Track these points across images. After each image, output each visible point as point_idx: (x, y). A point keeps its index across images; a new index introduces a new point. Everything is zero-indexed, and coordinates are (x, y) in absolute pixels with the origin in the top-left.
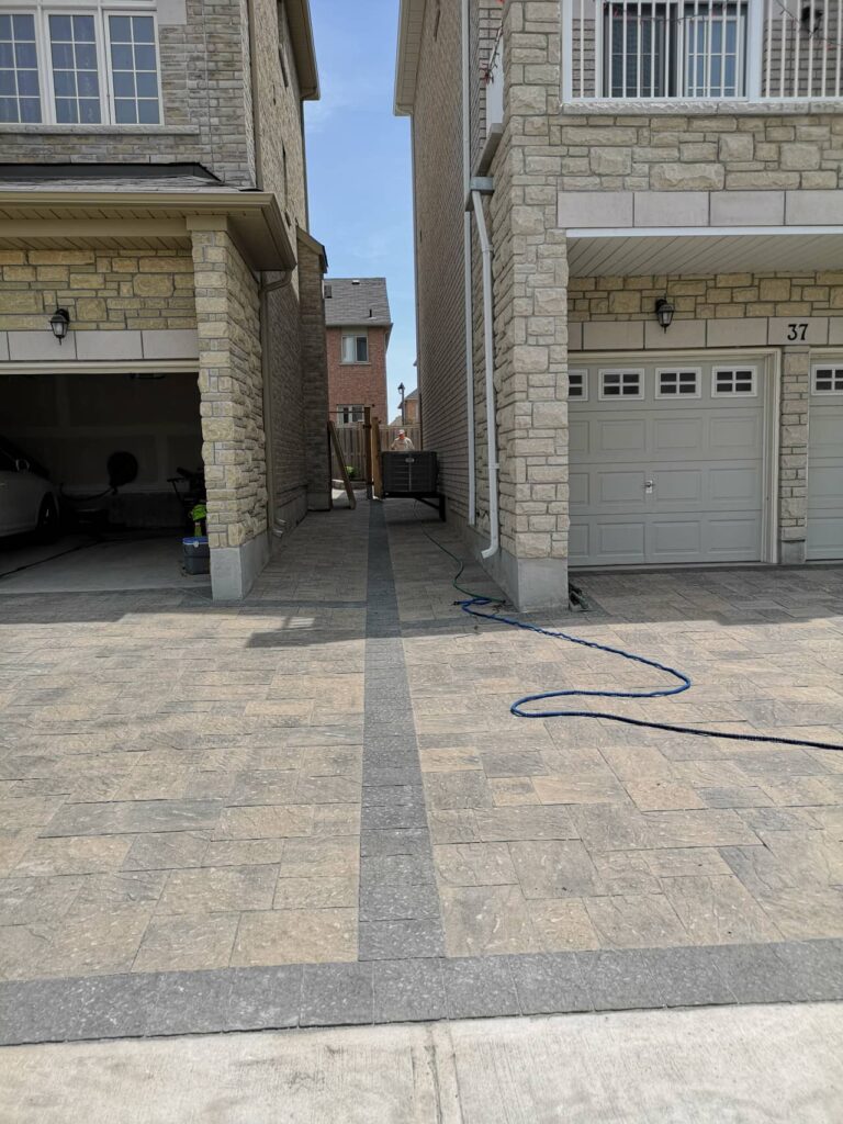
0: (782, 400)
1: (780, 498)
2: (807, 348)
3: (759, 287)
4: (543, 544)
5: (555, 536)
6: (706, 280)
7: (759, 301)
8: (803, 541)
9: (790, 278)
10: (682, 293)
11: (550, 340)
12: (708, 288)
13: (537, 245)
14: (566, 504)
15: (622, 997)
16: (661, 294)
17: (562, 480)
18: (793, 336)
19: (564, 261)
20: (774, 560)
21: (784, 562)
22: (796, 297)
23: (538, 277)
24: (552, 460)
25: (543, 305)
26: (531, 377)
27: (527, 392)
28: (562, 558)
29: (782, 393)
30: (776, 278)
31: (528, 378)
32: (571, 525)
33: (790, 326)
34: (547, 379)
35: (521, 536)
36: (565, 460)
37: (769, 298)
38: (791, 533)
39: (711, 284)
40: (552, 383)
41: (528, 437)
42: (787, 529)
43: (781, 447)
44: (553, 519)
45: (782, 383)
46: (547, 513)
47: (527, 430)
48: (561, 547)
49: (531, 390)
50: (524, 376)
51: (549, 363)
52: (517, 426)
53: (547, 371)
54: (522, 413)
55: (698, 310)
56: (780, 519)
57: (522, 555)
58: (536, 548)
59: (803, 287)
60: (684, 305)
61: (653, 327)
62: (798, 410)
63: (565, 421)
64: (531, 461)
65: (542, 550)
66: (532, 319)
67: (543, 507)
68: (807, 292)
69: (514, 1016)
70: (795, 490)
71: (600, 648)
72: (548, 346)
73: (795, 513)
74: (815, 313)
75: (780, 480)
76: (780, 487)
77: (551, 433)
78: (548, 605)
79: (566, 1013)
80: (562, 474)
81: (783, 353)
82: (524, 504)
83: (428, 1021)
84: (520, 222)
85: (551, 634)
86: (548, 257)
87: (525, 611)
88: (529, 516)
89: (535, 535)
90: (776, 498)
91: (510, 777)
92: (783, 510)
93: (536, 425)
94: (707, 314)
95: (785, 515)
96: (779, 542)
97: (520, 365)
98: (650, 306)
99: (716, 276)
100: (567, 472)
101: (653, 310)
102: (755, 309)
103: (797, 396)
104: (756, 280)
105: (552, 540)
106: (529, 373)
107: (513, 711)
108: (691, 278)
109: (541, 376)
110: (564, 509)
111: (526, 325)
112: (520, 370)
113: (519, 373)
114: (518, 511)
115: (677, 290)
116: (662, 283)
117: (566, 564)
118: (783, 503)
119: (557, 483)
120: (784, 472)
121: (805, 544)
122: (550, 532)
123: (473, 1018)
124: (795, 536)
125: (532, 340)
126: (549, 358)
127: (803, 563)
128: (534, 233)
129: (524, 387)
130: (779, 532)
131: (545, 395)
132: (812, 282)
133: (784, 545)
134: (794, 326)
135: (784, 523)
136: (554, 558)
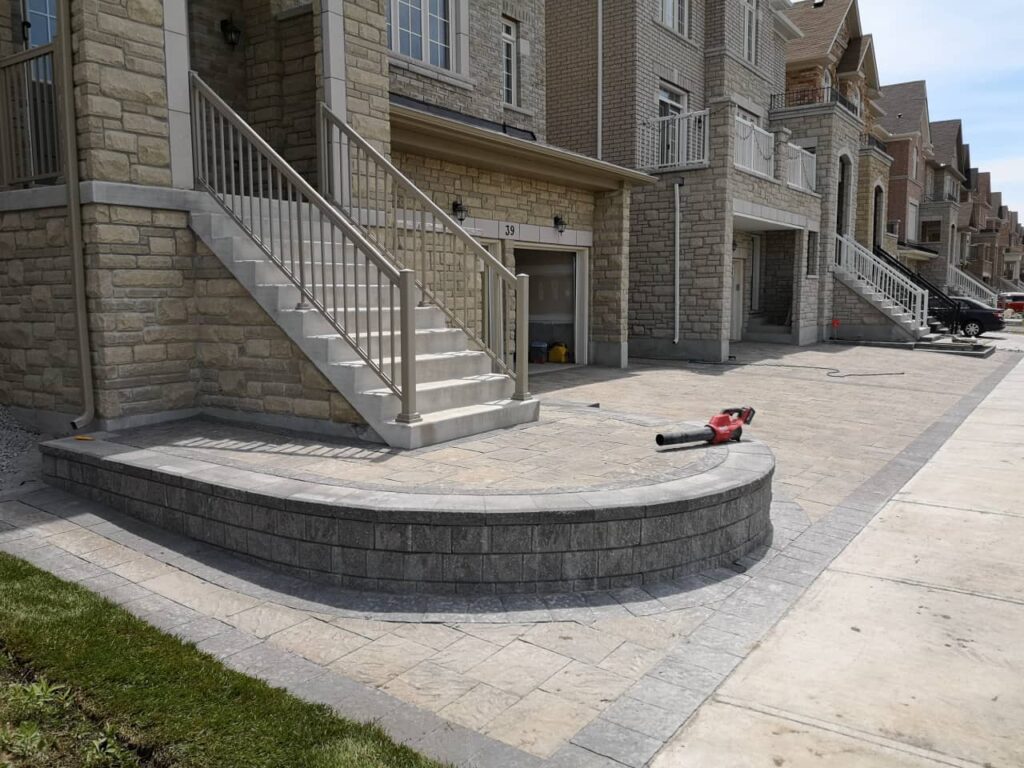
11: (730, 253)
13: (729, 217)
14: (730, 317)
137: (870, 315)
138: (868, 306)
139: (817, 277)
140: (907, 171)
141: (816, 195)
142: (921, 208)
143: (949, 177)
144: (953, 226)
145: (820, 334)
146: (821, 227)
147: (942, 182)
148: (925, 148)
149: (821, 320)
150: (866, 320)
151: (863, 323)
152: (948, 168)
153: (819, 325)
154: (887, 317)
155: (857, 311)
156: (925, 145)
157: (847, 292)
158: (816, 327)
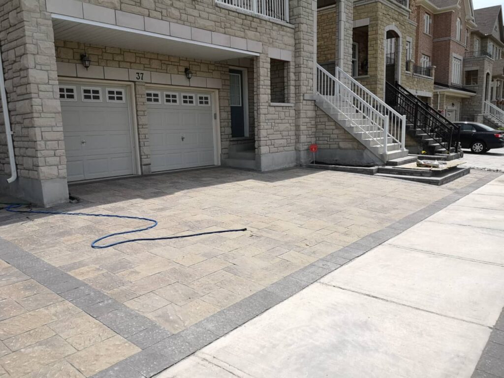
0: (137, 105)
1: (140, 147)
2: (144, 84)
3: (123, 54)
4: (54, 171)
5: (60, 167)
6: (102, 49)
7: (124, 61)
8: (150, 164)
9: (136, 53)
10: (92, 53)
11: (48, 68)
12: (103, 52)
13: (37, 18)
14: (64, 151)
15: (243, 319)
16: (83, 52)
17: (61, 139)
18: (138, 78)
19: (51, 29)
20: (140, 173)
21: (144, 173)
22: (138, 61)
23: (38, 34)
24: (55, 129)
25: (43, 49)
26: (39, 86)
27: (38, 94)
28: (64, 178)
29: (136, 102)
30: (130, 52)
31: (38, 87)
32: (67, 162)
33: (137, 73)
34: (48, 87)
35: (42, 168)
36: (61, 129)
37: (128, 60)
38: (145, 161)
39: (104, 50)
40: (51, 90)
41: (41, 117)
42: (144, 160)
43: (138, 125)
44: (58, 158)
45: (136, 98)
46: (55, 155)
47: (40, 113)
48: (63, 172)
49: (40, 93)
50: (36, 85)
51: (49, 80)
52: (34, 111)
53: (48, 83)
54: (37, 104)
55: (100, 62)
56: (141, 156)
57: (44, 178)
58: (51, 174)
59: (140, 57)
60: (93, 58)
61: (80, 66)
62: (143, 110)
63: (60, 109)
64: (43, 129)
65: (54, 174)
66: (38, 56)
67: (52, 153)
68: (142, 59)
69: (218, 339)
70: (145, 143)
71: (104, 216)
72: (47, 71)
73: (147, 153)
74: (145, 69)
75: (139, 139)
76: (139, 142)
77: (53, 115)
78: (59, 202)
79: (232, 331)
80: (60, 136)
81: (135, 85)
82: (42, 152)
83: (192, 354)
84: (27, 5)
85: (74, 214)
86: (43, 25)
87: (48, 207)
88: (45, 157)
89: (49, 167)
90: (138, 147)
91: (124, 271)
92: (142, 152)
93: (45, 111)
94: (103, 64)
95: (142, 154)
96: (141, 165)
97: (34, 79)
98: (78, 57)
99: (106, 47)
100: (63, 135)
101: (80, 59)
102: (122, 64)
103: (142, 103)
104: (122, 51)
105: (58, 169)
106: (39, 84)
107: (93, 247)
108: (95, 46)
109: (45, 86)
110: (64, 153)
111: (35, 59)
112: (33, 82)
113: (33, 83)
114: (39, 155)
115: (90, 51)
116: (82, 47)
117: (66, 181)
118: (142, 149)
119: (58, 140)
120: (140, 136)
121: (151, 166)
122: (57, 165)
123: (206, 345)
124: (147, 163)
125: (38, 67)
126: (48, 77)
127: (151, 173)
128: (34, 11)
129: (36, 91)
130: (141, 161)
131: (48, 96)
132: (143, 55)
133: (143, 167)
134: (138, 73)
135: (142, 157)
136: (60, 178)
137: (344, 140)
138: (342, 132)
139: (292, 105)
140: (450, 34)
141: (289, 25)
142: (465, 62)
143: (492, 43)
144: (488, 74)
145: (298, 159)
146: (295, 57)
147: (486, 47)
148: (468, 20)
149: (298, 145)
150: (342, 145)
151: (339, 148)
152: (490, 37)
153: (297, 150)
154: (358, 142)
155: (336, 136)
156: (467, 17)
157: (326, 119)
158: (294, 152)
